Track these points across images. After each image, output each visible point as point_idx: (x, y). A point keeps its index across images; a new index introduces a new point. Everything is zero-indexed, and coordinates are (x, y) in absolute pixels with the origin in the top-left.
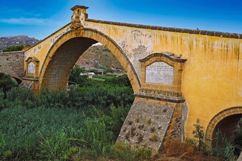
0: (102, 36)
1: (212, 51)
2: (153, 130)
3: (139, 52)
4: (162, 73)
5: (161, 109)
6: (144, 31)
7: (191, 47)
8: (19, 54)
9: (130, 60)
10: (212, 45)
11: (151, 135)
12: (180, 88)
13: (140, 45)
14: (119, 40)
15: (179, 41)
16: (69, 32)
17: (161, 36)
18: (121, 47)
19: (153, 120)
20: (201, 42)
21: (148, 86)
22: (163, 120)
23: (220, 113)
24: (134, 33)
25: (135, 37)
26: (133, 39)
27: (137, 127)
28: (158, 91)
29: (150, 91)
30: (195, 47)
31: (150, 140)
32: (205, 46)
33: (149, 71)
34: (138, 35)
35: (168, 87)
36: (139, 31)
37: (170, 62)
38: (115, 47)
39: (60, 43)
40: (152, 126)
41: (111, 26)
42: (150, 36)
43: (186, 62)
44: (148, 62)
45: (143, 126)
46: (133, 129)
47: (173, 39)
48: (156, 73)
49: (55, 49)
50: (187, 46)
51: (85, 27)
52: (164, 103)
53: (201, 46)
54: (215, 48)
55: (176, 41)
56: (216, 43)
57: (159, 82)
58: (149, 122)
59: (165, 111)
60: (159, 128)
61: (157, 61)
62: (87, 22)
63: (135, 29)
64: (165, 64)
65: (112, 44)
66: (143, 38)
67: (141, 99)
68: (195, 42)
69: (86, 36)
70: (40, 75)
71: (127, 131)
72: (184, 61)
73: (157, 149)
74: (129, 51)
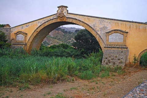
0: (80, 22)
1: (139, 29)
2: (119, 59)
3: (103, 29)
4: (117, 37)
5: (120, 51)
6: (106, 21)
7: (130, 28)
8: (8, 30)
9: (98, 33)
10: (139, 27)
11: (119, 61)
12: (125, 43)
13: (104, 26)
14: (91, 24)
15: (125, 25)
16: (55, 18)
17: (115, 23)
18: (92, 27)
19: (117, 56)
20: (135, 26)
21: (111, 43)
22: (122, 55)
23: (143, 51)
24: (100, 21)
25: (101, 23)
26: (100, 23)
27: (111, 59)
28: (116, 45)
29: (112, 45)
30: (132, 27)
31: (119, 63)
32: (136, 27)
33: (110, 37)
34: (102, 22)
35: (121, 43)
36: (103, 21)
37: (122, 33)
38: (89, 27)
39: (47, 24)
40: (118, 58)
41: (86, 17)
42: (110, 23)
43: (128, 33)
44: (110, 33)
45: (113, 59)
46: (109, 61)
47: (121, 24)
48: (114, 38)
49: (42, 27)
50: (128, 27)
51: (67, 16)
52: (121, 49)
53: (135, 27)
54: (141, 28)
55: (123, 25)
56: (141, 26)
57: (116, 41)
58: (116, 57)
59: (122, 52)
60: (122, 58)
61: (115, 33)
62: (68, 15)
63: (101, 19)
64: (119, 34)
65: (87, 26)
66: (105, 24)
67: (108, 48)
68: (132, 26)
69: (69, 21)
70: (28, 41)
71: (106, 62)
72: (127, 33)
73: (124, 66)
74: (97, 29)
